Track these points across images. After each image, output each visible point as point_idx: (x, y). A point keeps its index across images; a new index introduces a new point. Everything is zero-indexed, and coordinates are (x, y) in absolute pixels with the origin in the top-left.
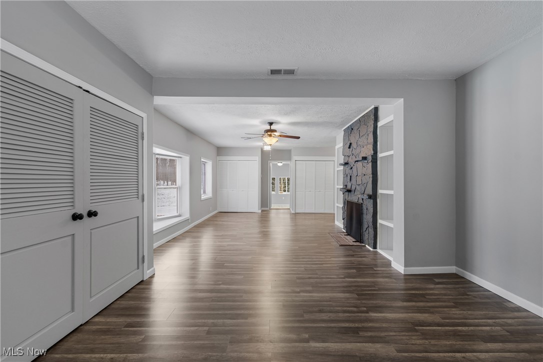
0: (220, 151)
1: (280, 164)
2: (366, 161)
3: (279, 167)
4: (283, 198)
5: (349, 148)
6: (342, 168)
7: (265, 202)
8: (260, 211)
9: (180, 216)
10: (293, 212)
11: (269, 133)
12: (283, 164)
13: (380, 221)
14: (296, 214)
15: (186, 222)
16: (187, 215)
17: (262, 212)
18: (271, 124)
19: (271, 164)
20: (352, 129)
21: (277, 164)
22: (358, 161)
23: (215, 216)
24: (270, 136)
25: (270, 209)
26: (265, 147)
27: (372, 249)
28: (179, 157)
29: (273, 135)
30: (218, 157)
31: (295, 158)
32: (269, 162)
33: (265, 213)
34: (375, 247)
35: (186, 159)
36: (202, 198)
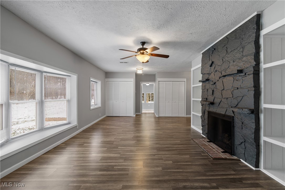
0: (108, 75)
1: (148, 85)
2: (243, 74)
3: (147, 86)
4: (149, 105)
5: (211, 66)
6: (201, 84)
7: (138, 108)
8: (135, 116)
9: (69, 123)
10: (157, 116)
11: (142, 52)
12: (150, 84)
13: (263, 138)
14: (159, 118)
15: (74, 128)
16: (75, 123)
17: (136, 116)
18: (143, 43)
19: (142, 84)
20: (215, 49)
21: (146, 84)
22: (224, 76)
23: (103, 120)
24: (143, 54)
25: (142, 113)
26: (138, 71)
27: (254, 169)
28: (68, 76)
29: (145, 53)
30: (106, 79)
31: (158, 79)
32: (141, 82)
33: (138, 117)
34: (257, 165)
35: (74, 77)
36: (91, 108)
